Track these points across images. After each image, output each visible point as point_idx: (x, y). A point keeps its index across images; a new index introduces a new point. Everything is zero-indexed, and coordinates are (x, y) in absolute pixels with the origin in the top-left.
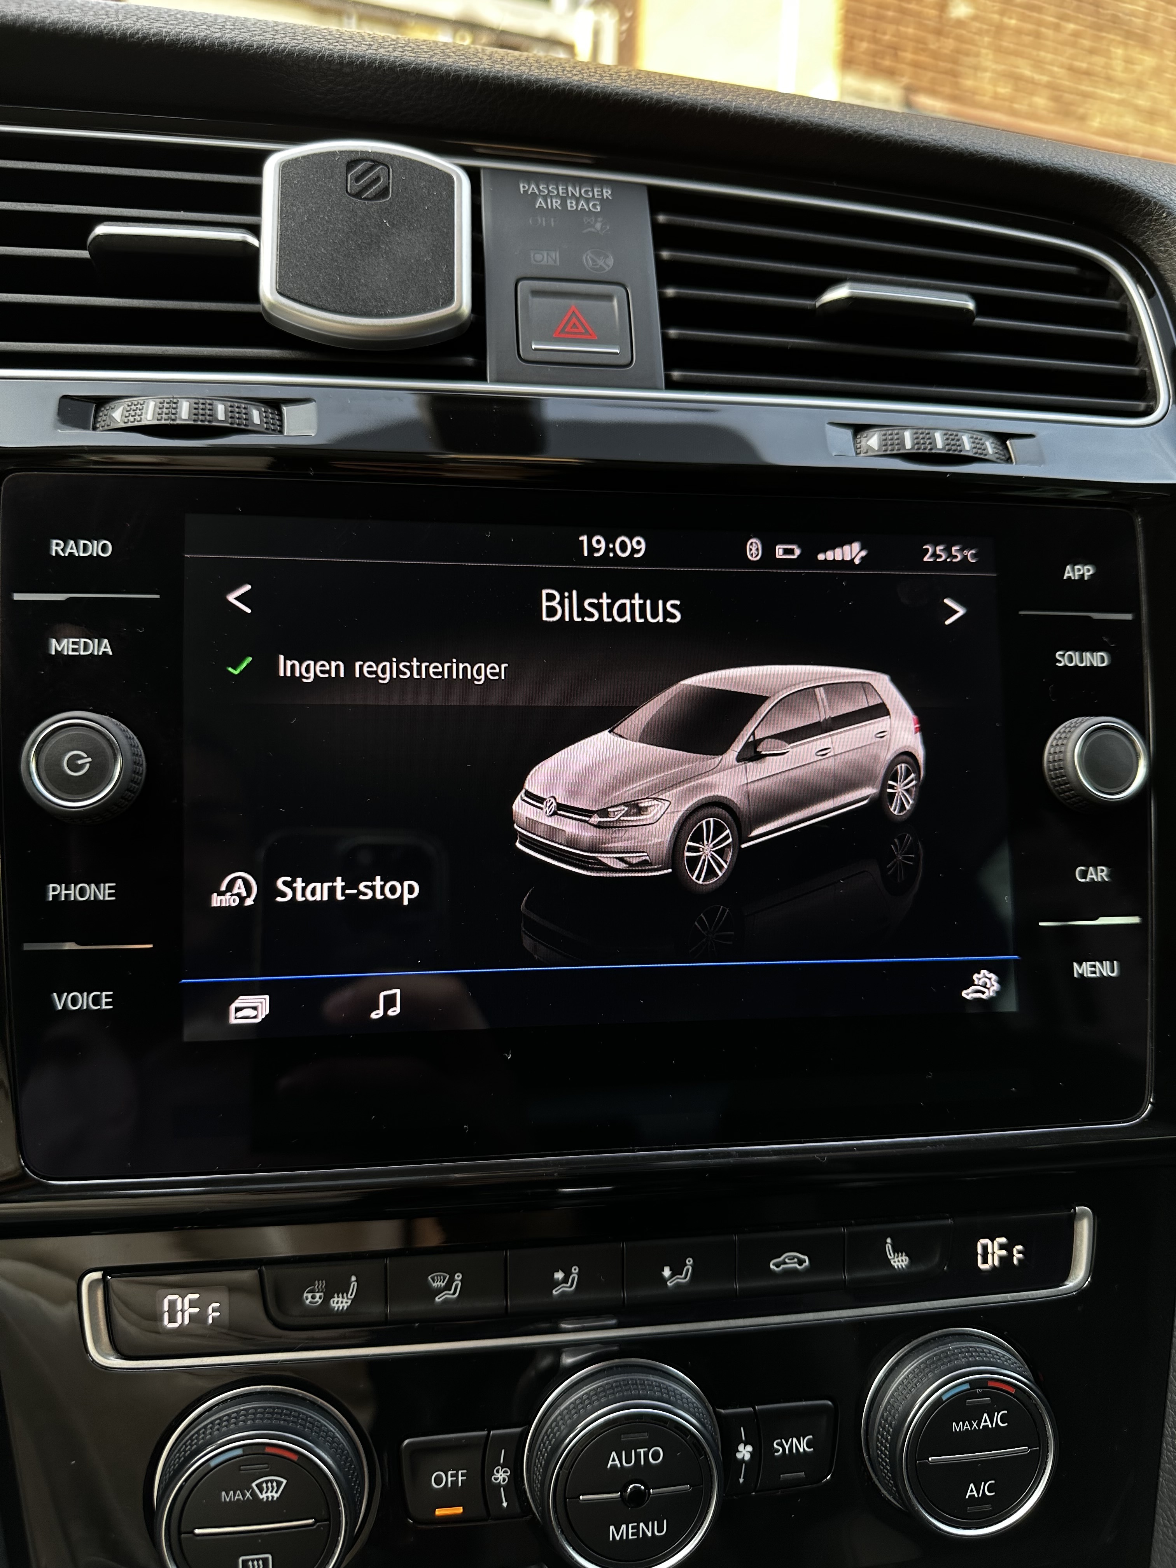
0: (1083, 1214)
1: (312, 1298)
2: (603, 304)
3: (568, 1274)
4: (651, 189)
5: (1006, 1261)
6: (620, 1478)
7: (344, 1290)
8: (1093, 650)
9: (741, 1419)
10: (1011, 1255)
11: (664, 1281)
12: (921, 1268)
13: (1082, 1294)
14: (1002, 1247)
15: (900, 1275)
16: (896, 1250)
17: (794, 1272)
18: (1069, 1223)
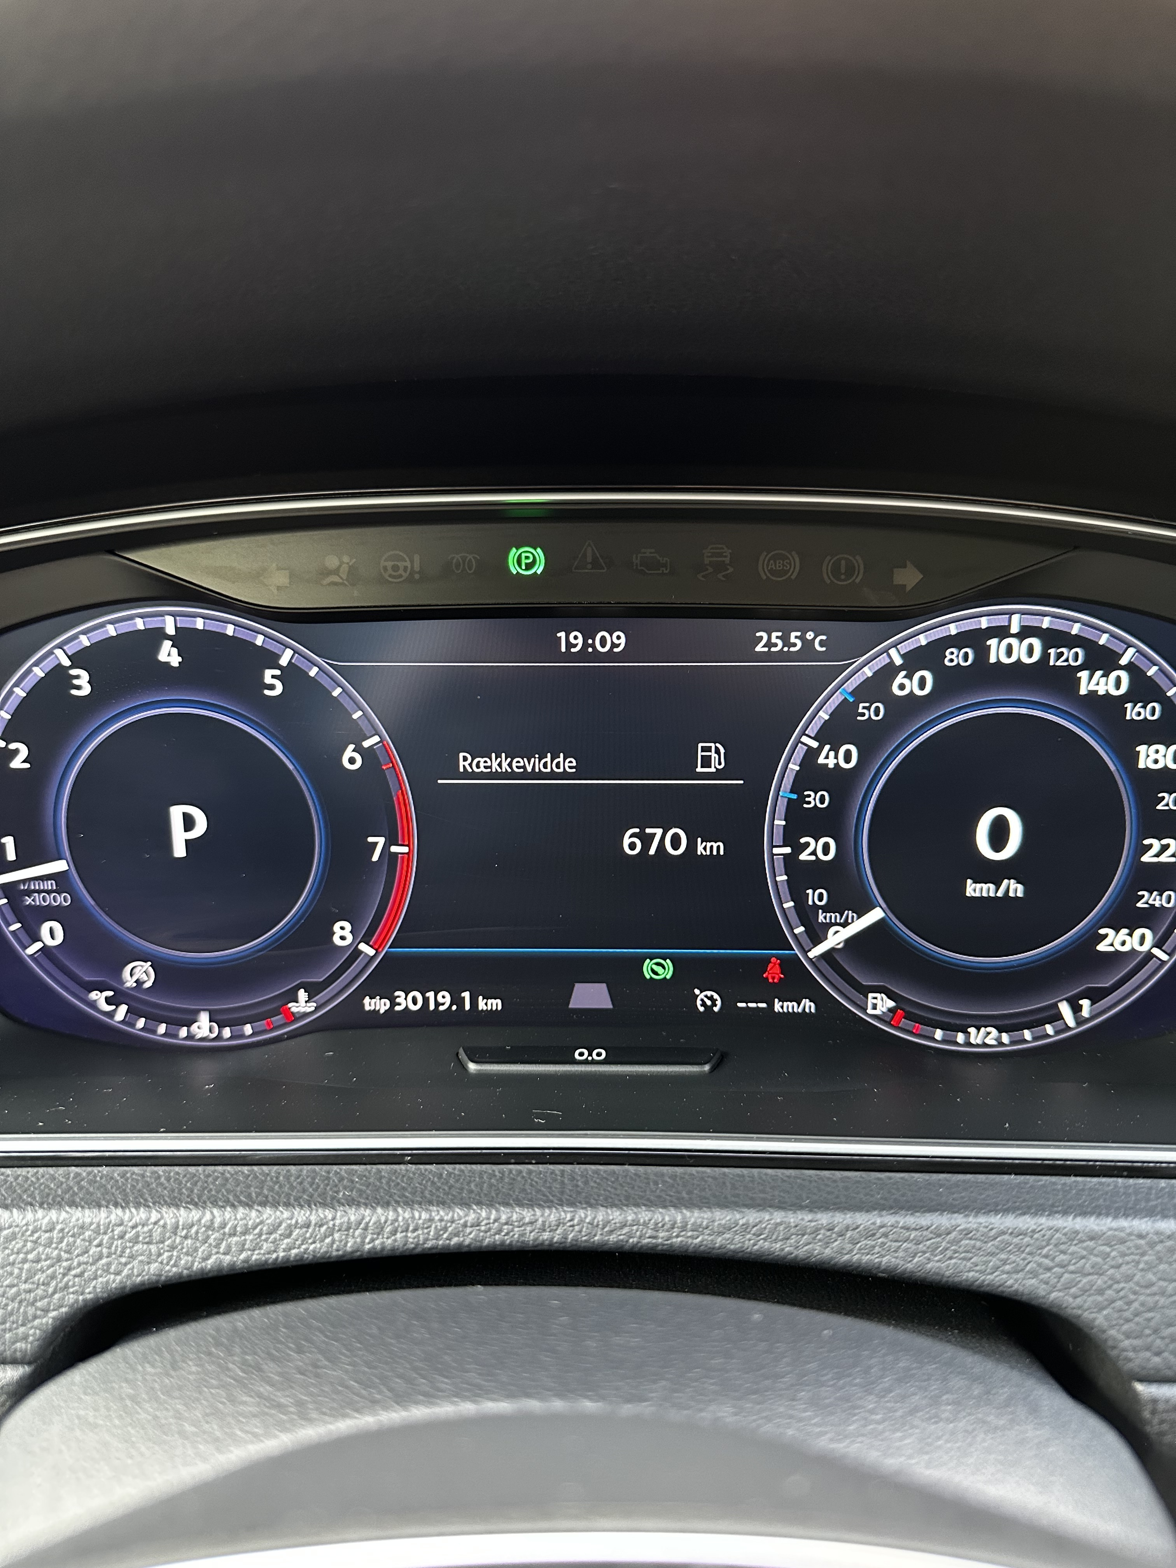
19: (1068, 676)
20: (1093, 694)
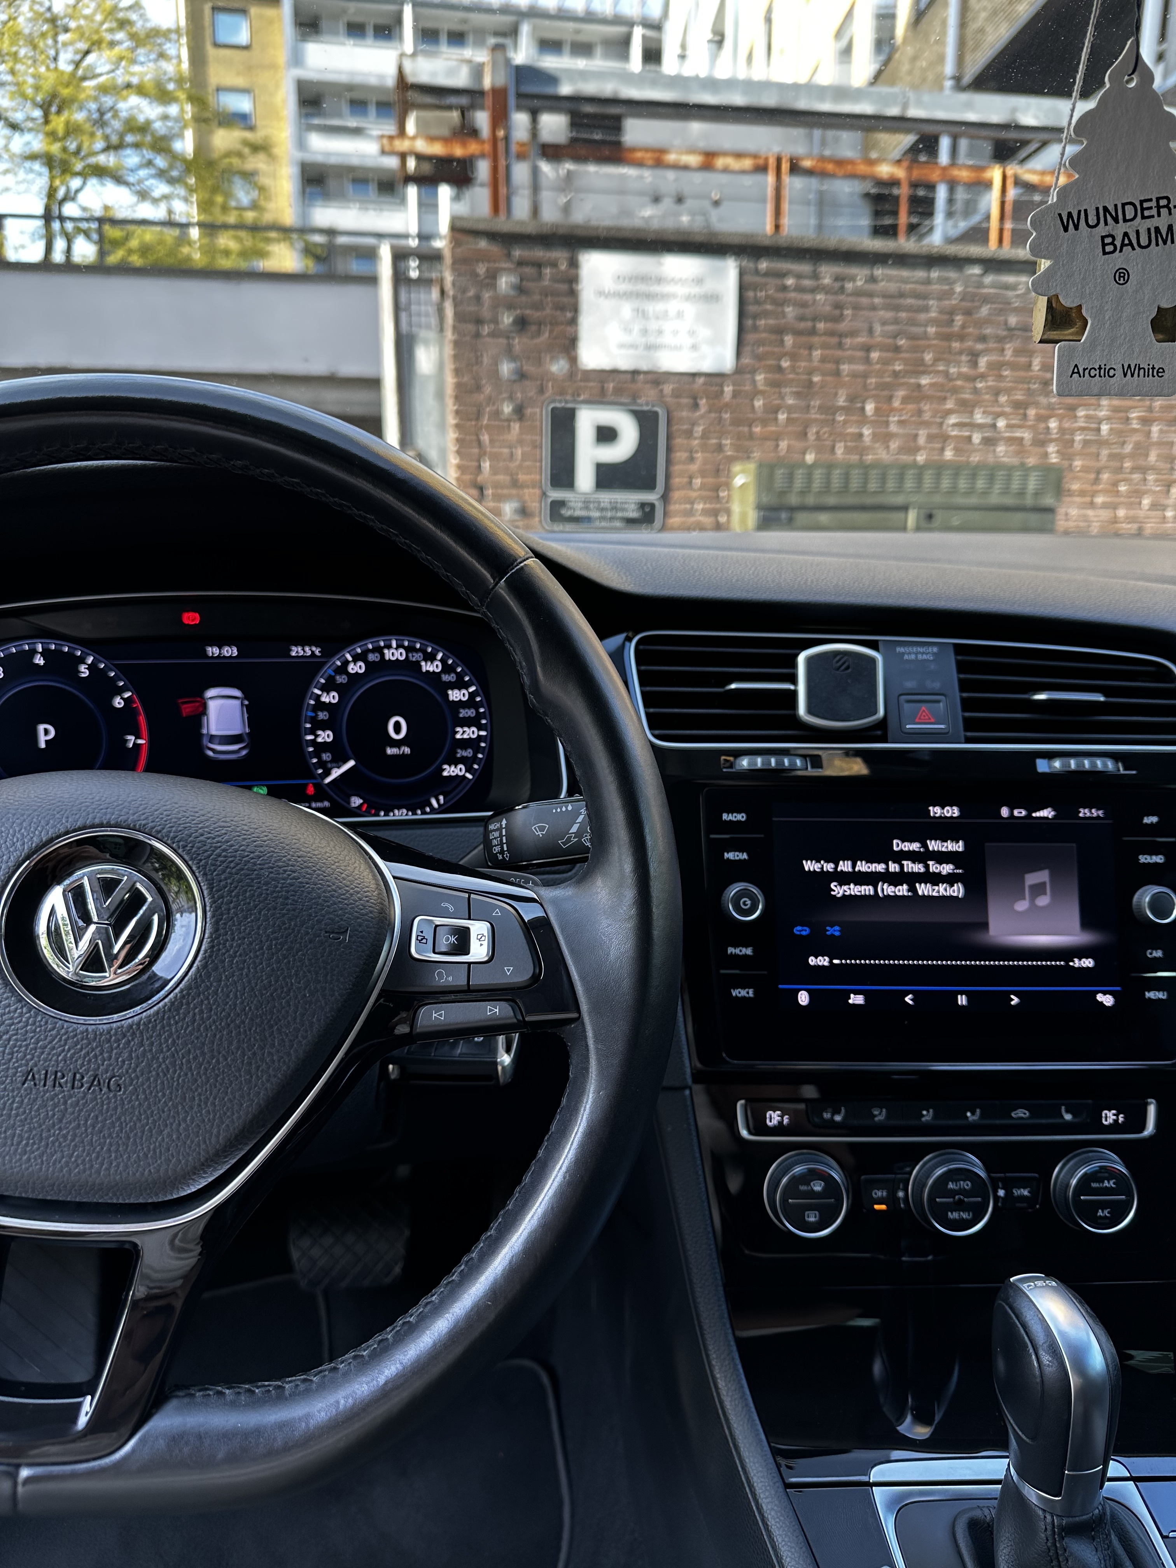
0: (1151, 1103)
1: (827, 1116)
2: (936, 705)
3: (928, 1111)
4: (955, 645)
5: (1116, 1121)
6: (953, 1193)
7: (839, 1112)
8: (1157, 854)
9: (1000, 1179)
10: (1118, 1119)
11: (967, 1117)
12: (1076, 1120)
13: (1151, 1138)
14: (1114, 1115)
15: (1068, 1123)
16: (1067, 1111)
17: (1022, 1118)
18: (1146, 1105)
19: (417, 664)
20: (428, 672)
